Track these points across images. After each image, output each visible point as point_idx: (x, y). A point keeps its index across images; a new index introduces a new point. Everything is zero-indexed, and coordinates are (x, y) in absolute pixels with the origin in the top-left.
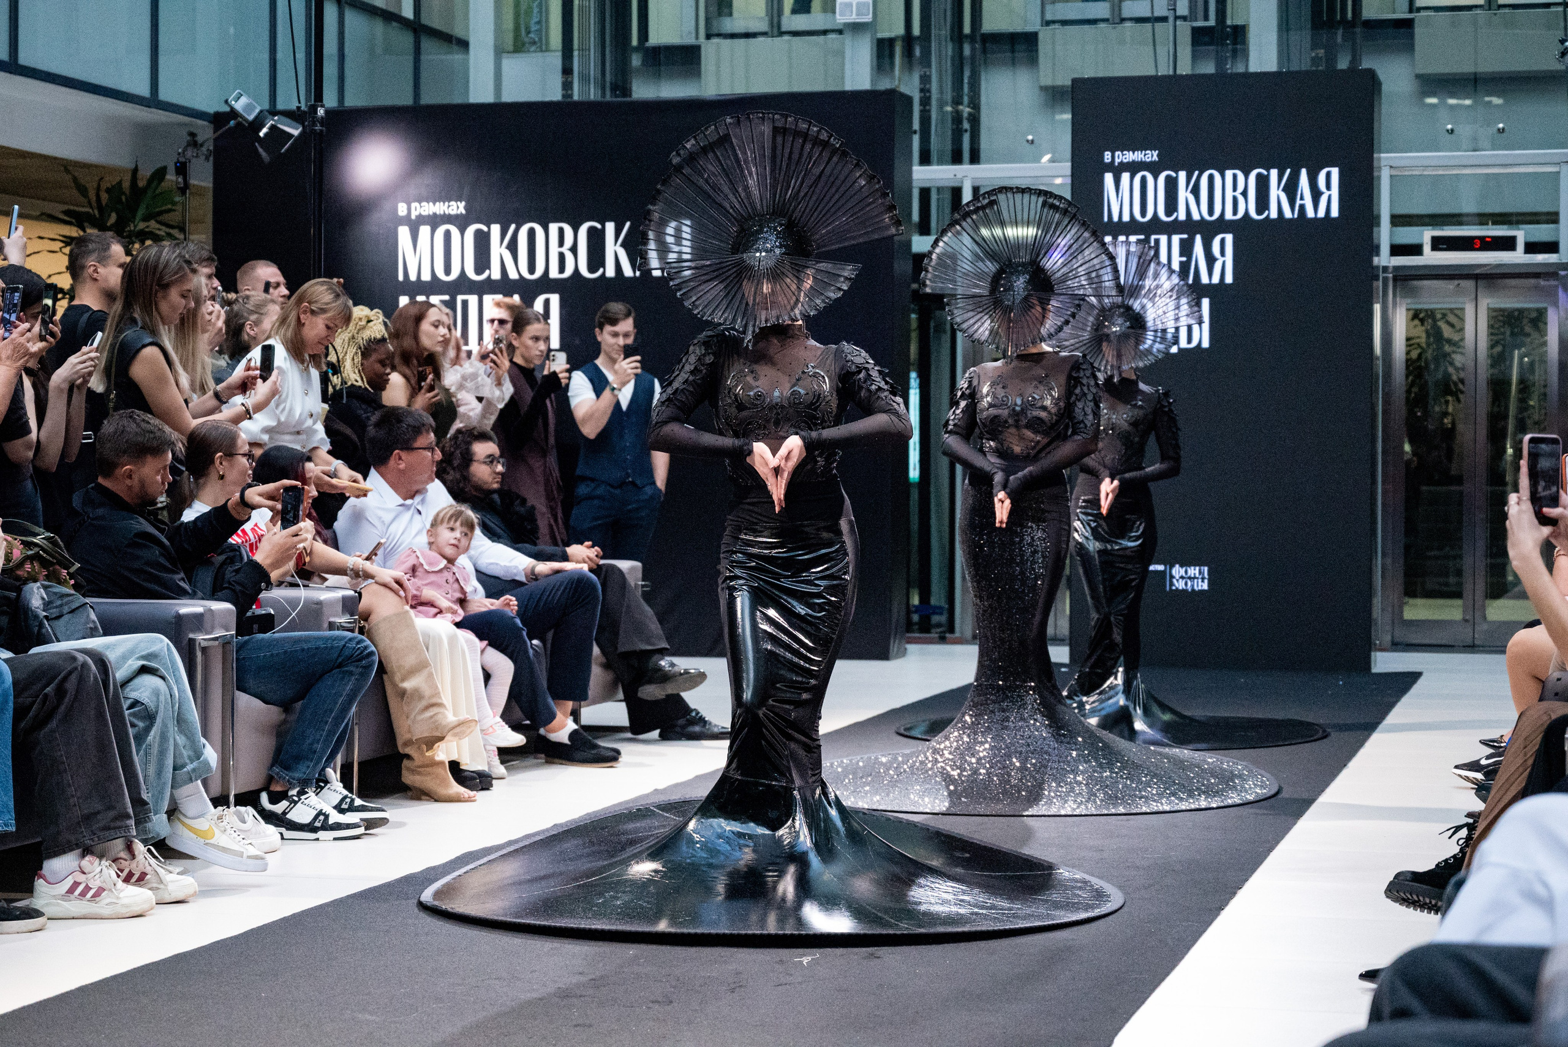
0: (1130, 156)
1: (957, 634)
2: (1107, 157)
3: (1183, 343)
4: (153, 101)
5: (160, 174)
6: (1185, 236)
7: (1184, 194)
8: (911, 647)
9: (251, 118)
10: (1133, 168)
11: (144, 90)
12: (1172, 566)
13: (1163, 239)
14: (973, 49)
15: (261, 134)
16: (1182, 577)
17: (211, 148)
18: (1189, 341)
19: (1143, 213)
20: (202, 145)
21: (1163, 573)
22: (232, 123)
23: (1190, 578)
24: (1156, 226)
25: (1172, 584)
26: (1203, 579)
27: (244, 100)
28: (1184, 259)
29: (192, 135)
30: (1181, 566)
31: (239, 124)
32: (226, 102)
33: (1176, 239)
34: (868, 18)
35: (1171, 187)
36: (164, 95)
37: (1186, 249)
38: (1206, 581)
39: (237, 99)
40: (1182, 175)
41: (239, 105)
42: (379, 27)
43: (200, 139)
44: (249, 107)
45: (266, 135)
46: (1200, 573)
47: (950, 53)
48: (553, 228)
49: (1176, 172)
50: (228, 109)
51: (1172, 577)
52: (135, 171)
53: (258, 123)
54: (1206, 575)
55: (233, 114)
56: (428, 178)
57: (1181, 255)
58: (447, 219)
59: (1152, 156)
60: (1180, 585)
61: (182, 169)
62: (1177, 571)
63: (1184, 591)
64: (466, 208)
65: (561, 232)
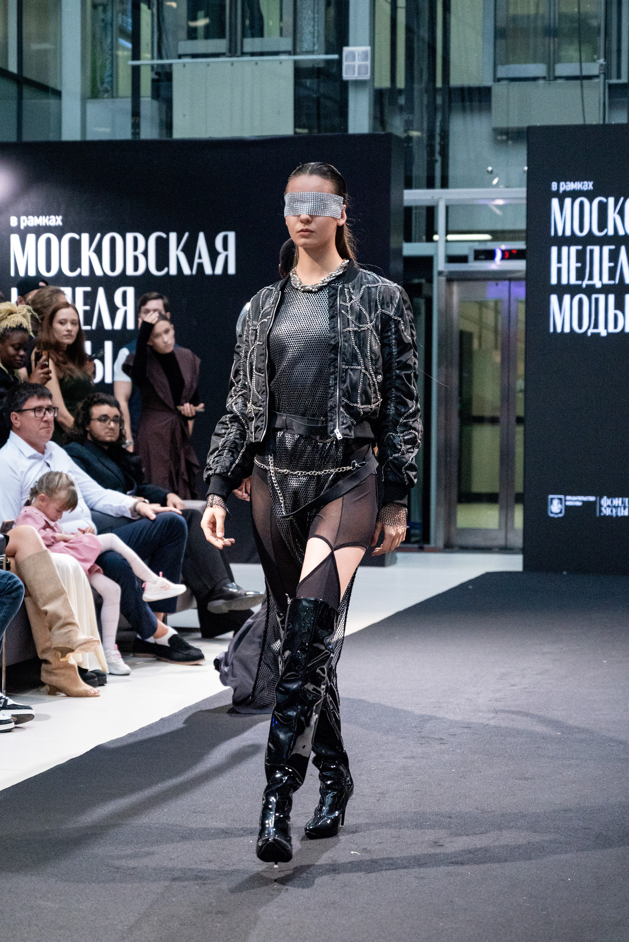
0: (571, 186)
1: (432, 545)
2: (554, 186)
3: (611, 329)
6: (613, 247)
7: (612, 214)
10: (574, 195)
12: (601, 498)
13: (596, 249)
14: (444, 100)
16: (609, 506)
18: (616, 326)
19: (581, 229)
21: (594, 503)
23: (614, 507)
24: (590, 239)
25: (601, 511)
26: (625, 508)
28: (612, 264)
30: (608, 497)
33: (606, 249)
34: (367, 76)
35: (603, 209)
37: (614, 257)
38: (627, 509)
40: (611, 200)
46: (623, 502)
47: (425, 102)
48: (130, 236)
49: (607, 198)
51: (601, 506)
54: (627, 504)
56: (35, 197)
57: (610, 261)
58: (48, 229)
59: (588, 186)
60: (607, 512)
62: (605, 501)
63: (610, 517)
64: (62, 221)
65: (136, 240)
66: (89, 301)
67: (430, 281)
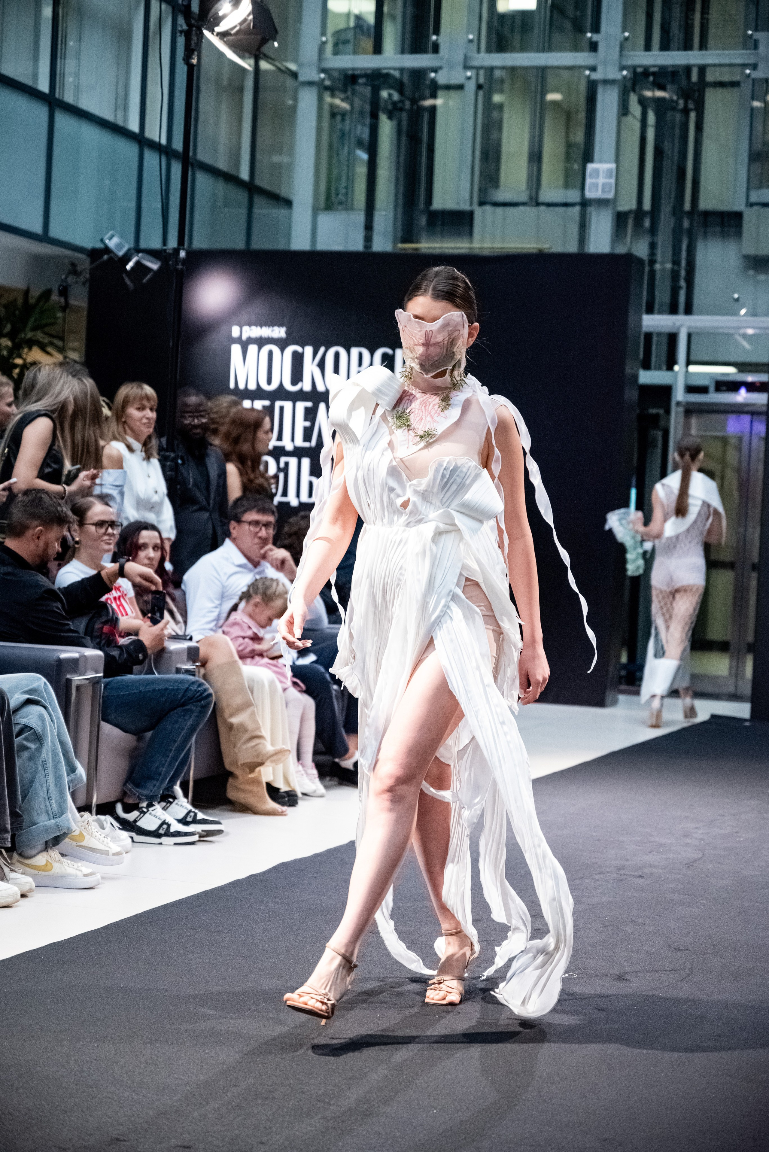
4: (45, 238)
5: (46, 294)
8: (622, 698)
9: (121, 253)
11: (37, 228)
14: (691, 224)
15: (128, 267)
17: (88, 276)
20: (80, 274)
22: (105, 257)
27: (115, 240)
29: (73, 265)
31: (111, 259)
32: (102, 241)
34: (611, 195)
36: (54, 232)
39: (110, 238)
41: (112, 244)
42: (221, 186)
43: (79, 268)
44: (119, 246)
45: (132, 268)
47: (671, 225)
48: (355, 351)
50: (101, 246)
52: (27, 292)
53: (126, 258)
55: (107, 250)
56: (258, 307)
58: (270, 341)
61: (64, 292)
64: (286, 333)
65: (361, 355)
66: (310, 417)
67: (668, 412)
